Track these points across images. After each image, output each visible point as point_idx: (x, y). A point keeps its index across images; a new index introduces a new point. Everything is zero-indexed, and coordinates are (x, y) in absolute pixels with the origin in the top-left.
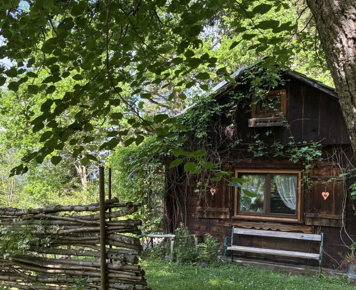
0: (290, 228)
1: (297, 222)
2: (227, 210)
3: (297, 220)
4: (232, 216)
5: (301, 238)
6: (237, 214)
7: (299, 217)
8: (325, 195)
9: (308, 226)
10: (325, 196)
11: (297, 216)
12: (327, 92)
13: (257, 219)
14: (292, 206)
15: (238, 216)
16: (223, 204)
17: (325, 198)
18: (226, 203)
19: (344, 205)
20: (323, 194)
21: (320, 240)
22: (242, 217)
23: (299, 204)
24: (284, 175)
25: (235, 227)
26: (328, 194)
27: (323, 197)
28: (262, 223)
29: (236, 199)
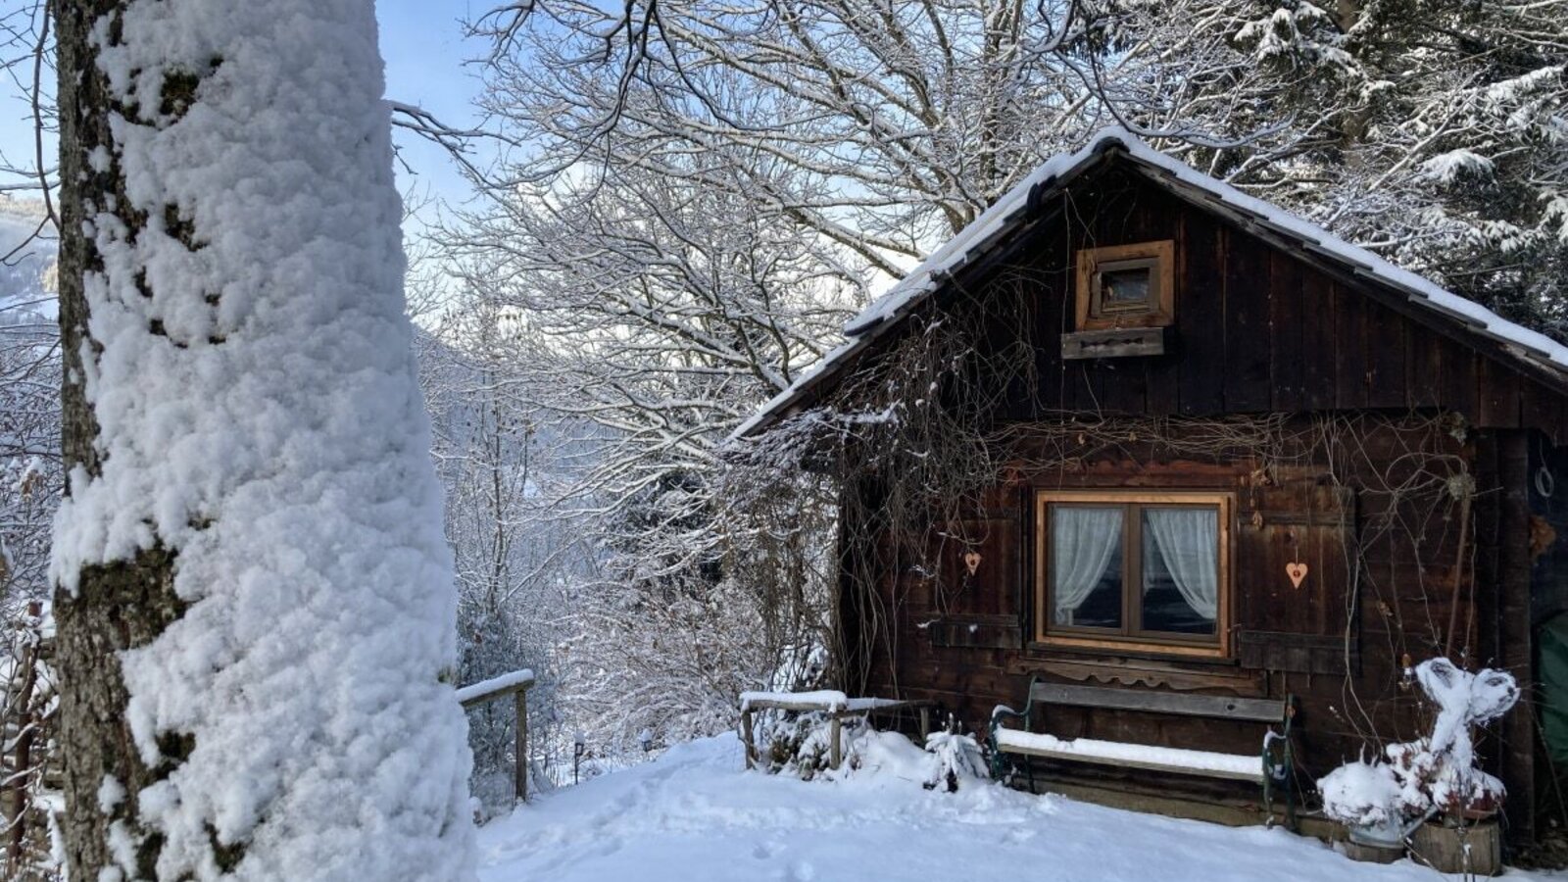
0: (1197, 679)
1: (1217, 659)
2: (1014, 622)
3: (1218, 654)
4: (1029, 639)
5: (1227, 713)
6: (1045, 634)
7: (1224, 644)
8: (1297, 572)
9: (1249, 671)
10: (1297, 574)
11: (1218, 641)
12: (1281, 245)
13: (1101, 650)
14: (1207, 608)
15: (1047, 641)
16: (1003, 602)
17: (1297, 582)
18: (1010, 598)
19: (1350, 606)
20: (1291, 568)
21: (1281, 718)
22: (1060, 642)
23: (1224, 601)
24: (1182, 510)
25: (1038, 680)
26: (1303, 569)
27: (1288, 577)
28: (1116, 663)
29: (1040, 586)
